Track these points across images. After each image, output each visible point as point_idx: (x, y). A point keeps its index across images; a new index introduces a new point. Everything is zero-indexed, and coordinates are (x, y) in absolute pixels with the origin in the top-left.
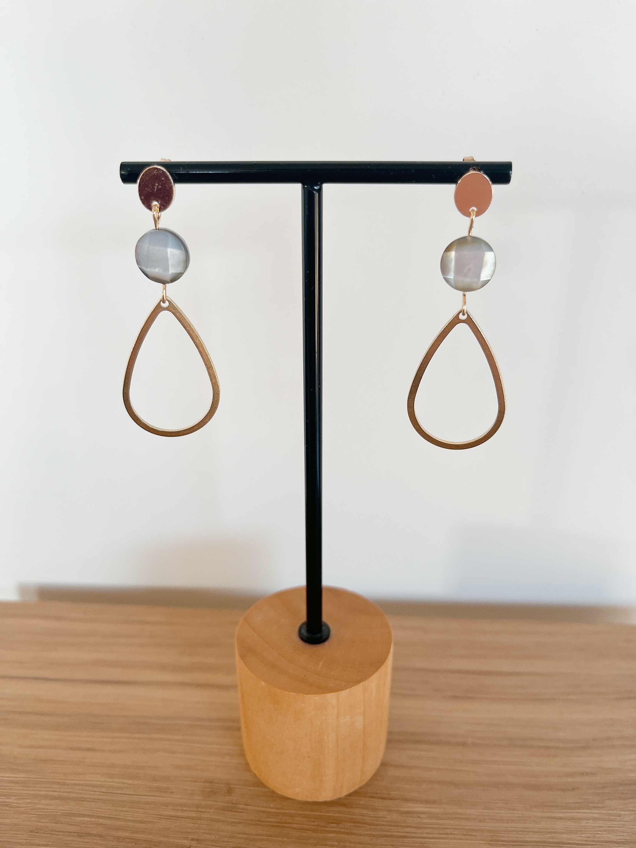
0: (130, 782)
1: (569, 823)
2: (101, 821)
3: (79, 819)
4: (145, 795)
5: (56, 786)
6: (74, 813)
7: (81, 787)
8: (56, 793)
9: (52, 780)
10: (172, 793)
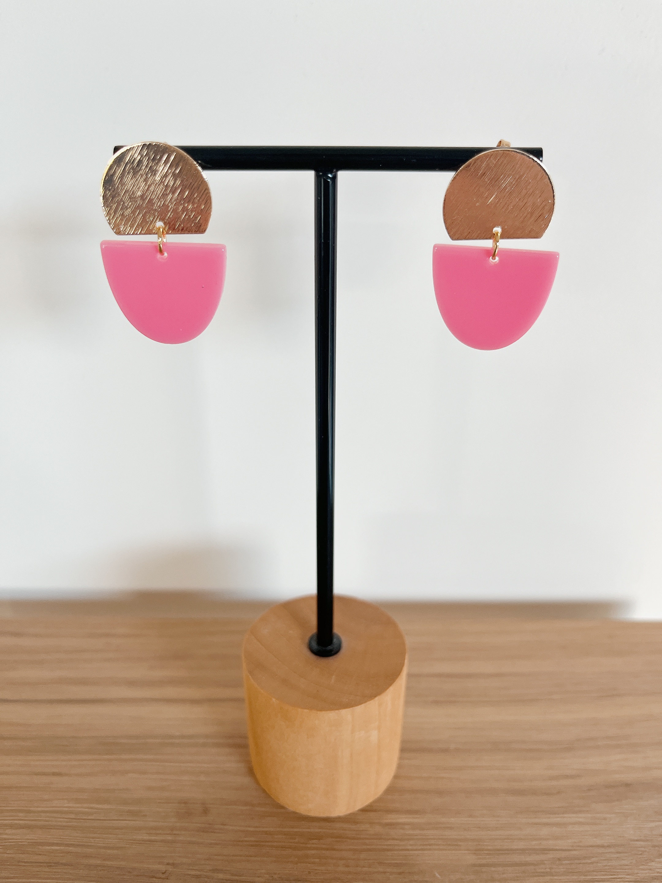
0: (100, 806)
1: (554, 829)
2: (71, 849)
3: (47, 848)
4: (117, 820)
5: (21, 814)
6: (41, 843)
7: (48, 814)
8: (21, 822)
9: (17, 808)
10: (145, 816)
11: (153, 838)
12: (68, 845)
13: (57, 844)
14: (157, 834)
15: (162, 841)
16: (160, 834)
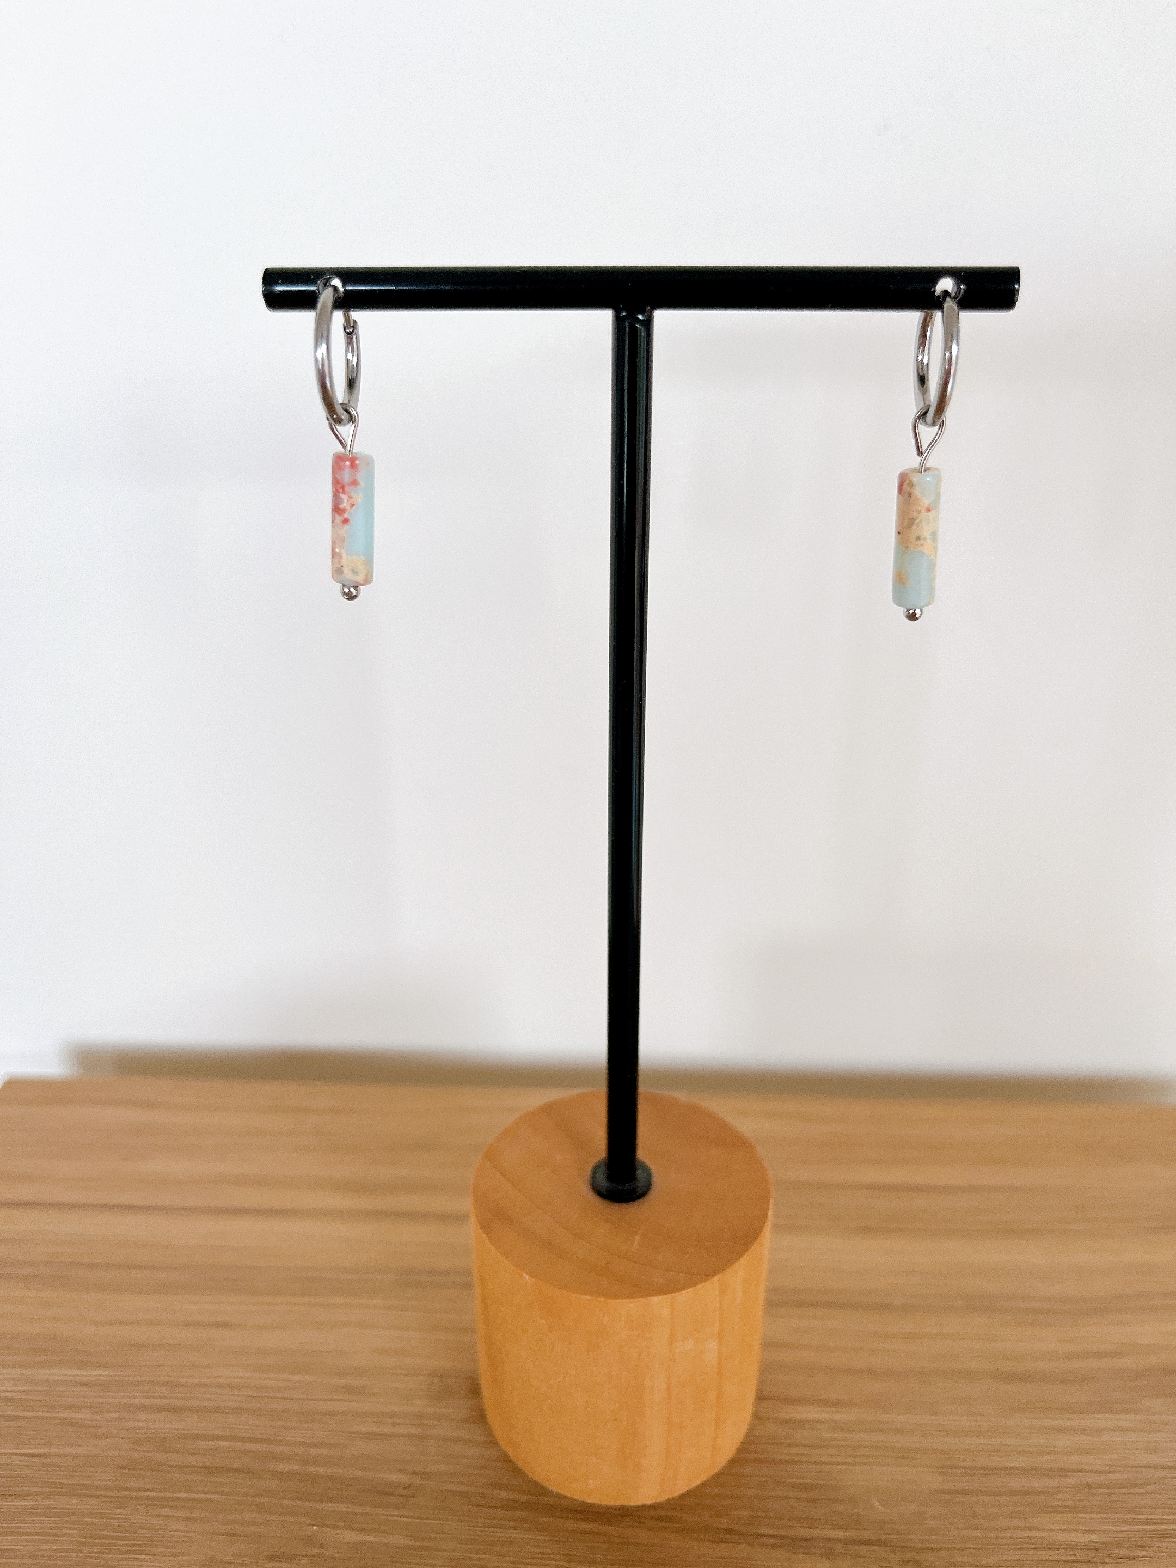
0: (297, 1378)
2: (250, 1445)
5: (162, 1389)
6: (198, 1435)
8: (164, 1401)
9: (155, 1379)
10: (371, 1394)
11: (388, 1430)
12: (242, 1439)
13: (226, 1438)
14: (394, 1425)
15: (402, 1436)
16: (399, 1424)
